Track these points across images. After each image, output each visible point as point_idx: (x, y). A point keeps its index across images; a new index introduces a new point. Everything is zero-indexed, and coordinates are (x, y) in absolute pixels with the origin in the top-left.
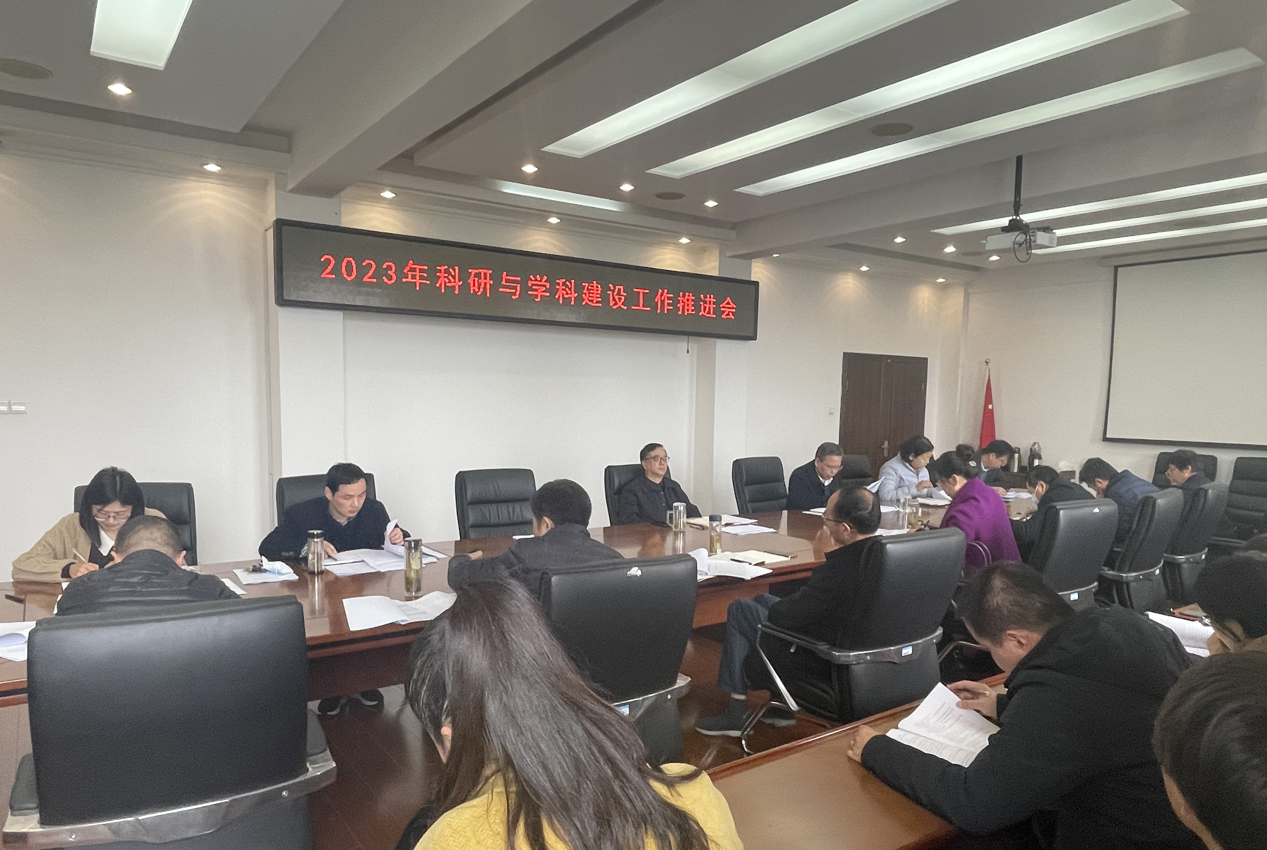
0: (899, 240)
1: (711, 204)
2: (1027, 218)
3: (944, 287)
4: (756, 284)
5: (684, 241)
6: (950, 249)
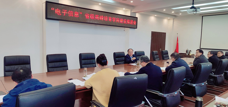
0: (164, 10)
1: (132, 2)
2: (195, 6)
3: (169, 19)
4: (137, 18)
5: (124, 9)
6: (173, 12)
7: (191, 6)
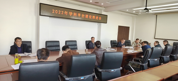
0: (127, 10)
1: (102, 4)
4: (107, 15)
6: (134, 12)
7: (144, 8)
